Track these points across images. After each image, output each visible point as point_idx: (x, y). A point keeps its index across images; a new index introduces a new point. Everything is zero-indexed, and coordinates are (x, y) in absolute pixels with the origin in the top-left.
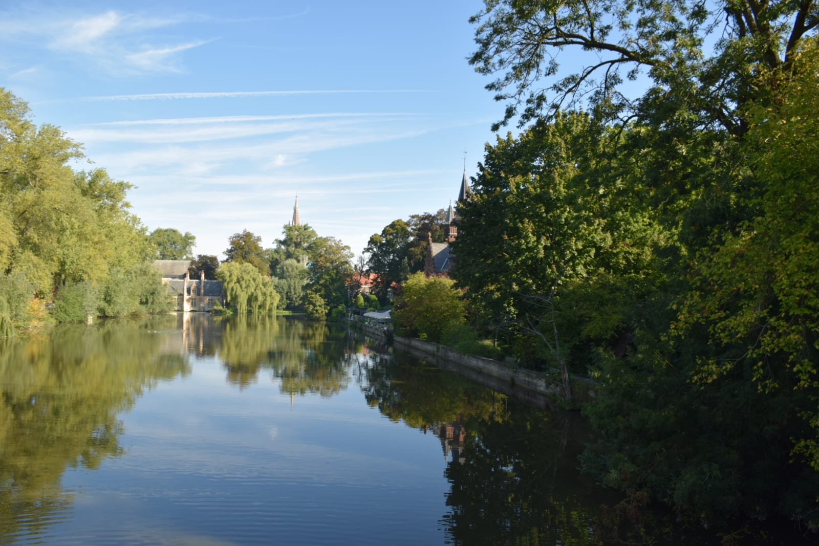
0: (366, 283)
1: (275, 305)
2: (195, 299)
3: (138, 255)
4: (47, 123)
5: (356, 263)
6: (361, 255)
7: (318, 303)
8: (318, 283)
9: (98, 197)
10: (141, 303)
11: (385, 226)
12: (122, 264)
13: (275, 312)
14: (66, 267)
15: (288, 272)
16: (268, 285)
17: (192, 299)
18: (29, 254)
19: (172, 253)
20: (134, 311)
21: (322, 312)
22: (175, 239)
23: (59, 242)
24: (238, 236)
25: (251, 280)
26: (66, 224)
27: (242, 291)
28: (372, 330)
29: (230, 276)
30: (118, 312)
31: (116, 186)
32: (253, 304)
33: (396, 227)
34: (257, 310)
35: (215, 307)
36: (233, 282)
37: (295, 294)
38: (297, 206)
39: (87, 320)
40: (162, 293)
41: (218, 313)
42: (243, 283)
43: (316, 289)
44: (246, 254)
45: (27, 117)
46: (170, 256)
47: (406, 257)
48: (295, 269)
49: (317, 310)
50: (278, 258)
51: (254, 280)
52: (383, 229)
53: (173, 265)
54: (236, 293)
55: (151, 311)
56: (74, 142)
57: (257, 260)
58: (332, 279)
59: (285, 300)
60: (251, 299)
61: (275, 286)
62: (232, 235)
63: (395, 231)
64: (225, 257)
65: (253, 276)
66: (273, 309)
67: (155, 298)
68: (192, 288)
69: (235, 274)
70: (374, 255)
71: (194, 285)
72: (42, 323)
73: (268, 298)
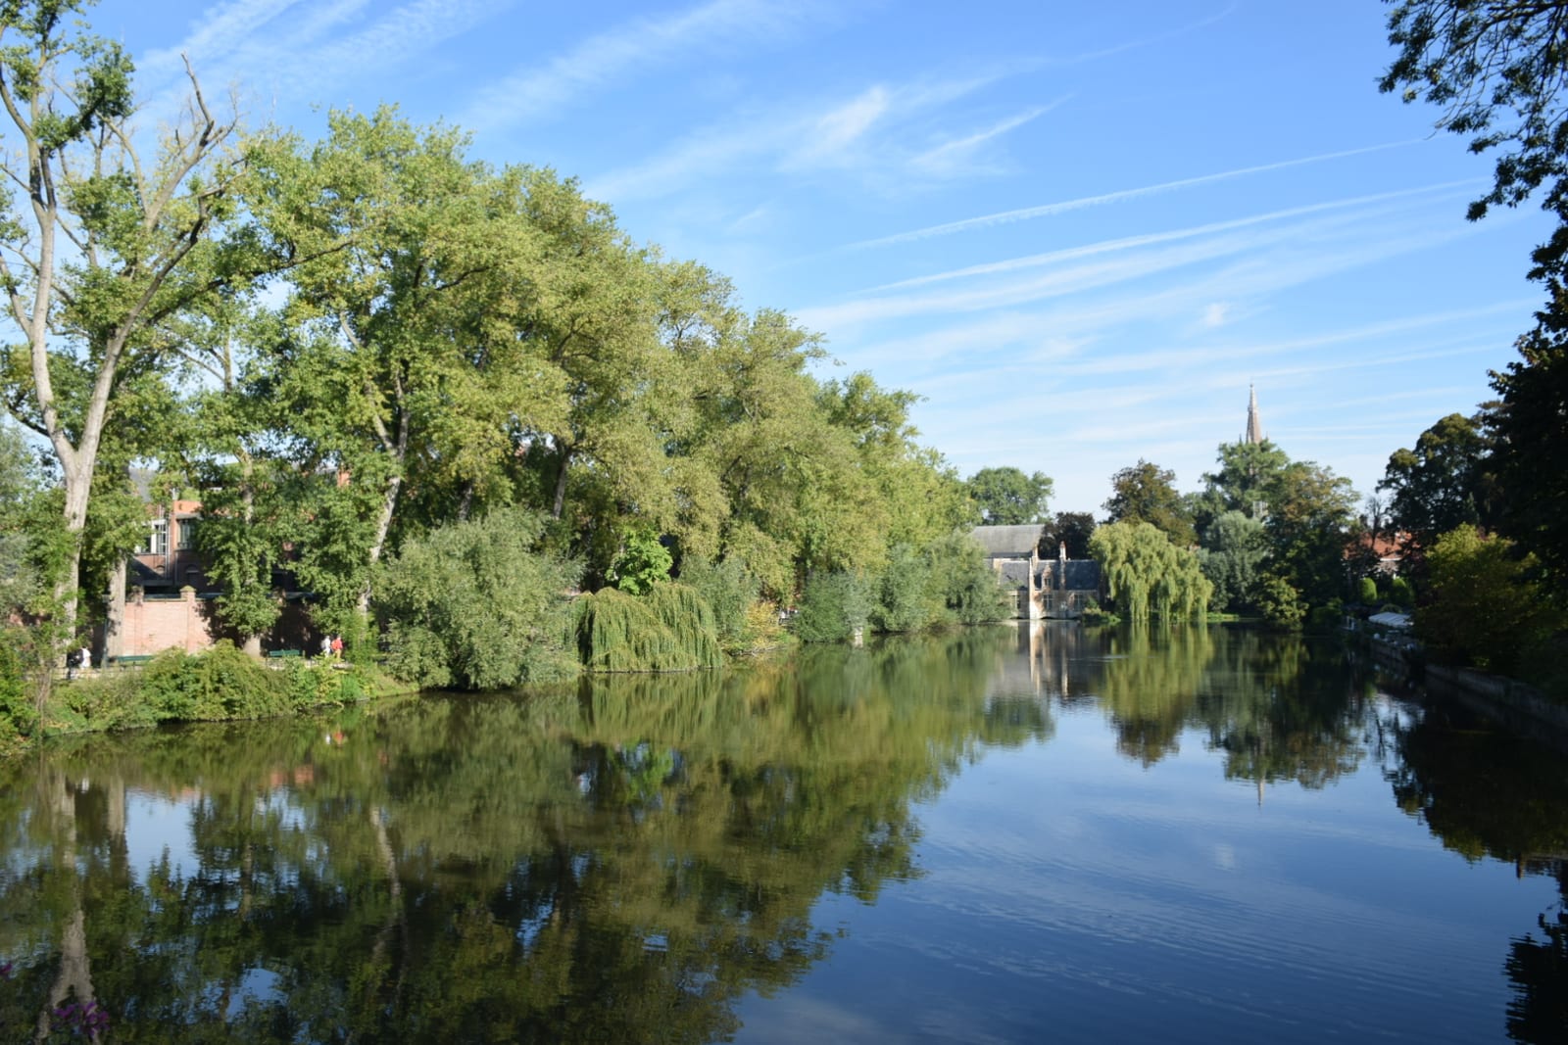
0: (1388, 553)
1: (1204, 603)
2: (1050, 596)
3: (942, 520)
4: (764, 307)
5: (1363, 511)
6: (1373, 494)
7: (1284, 598)
8: (1283, 556)
9: (863, 422)
10: (949, 605)
11: (1423, 431)
12: (912, 537)
13: (1204, 618)
14: (813, 547)
15: (1229, 536)
16: (1189, 565)
17: (1045, 597)
18: (751, 527)
19: (1011, 512)
20: (935, 620)
21: (1293, 615)
22: (1015, 487)
23: (798, 504)
24: (1130, 473)
25: (1155, 555)
26: (808, 473)
27: (1138, 577)
28: (1386, 651)
29: (1114, 550)
30: (906, 624)
31: (891, 399)
32: (1160, 602)
33: (1448, 430)
34: (1168, 614)
35: (1087, 611)
36: (1121, 560)
37: (1245, 579)
38: (1254, 403)
39: (853, 638)
40: (986, 587)
41: (1092, 620)
42: (1139, 562)
43: (1279, 569)
44: (1146, 506)
45: (729, 303)
46: (1007, 518)
47: (1471, 494)
48: (1242, 530)
49: (1282, 612)
50: (1210, 510)
51: (1160, 555)
52: (1418, 438)
53: (1013, 535)
54: (1125, 582)
55: (968, 620)
56: (809, 333)
57: (1168, 518)
58: (1312, 546)
59: (1224, 592)
60: (1157, 593)
61: (1203, 565)
62: (1117, 471)
63: (1446, 439)
64: (1107, 515)
65: (1158, 549)
66: (1200, 610)
67: (974, 596)
68: (1044, 575)
69: (1123, 546)
70: (1403, 493)
71: (1048, 569)
72: (774, 644)
73: (1190, 590)
